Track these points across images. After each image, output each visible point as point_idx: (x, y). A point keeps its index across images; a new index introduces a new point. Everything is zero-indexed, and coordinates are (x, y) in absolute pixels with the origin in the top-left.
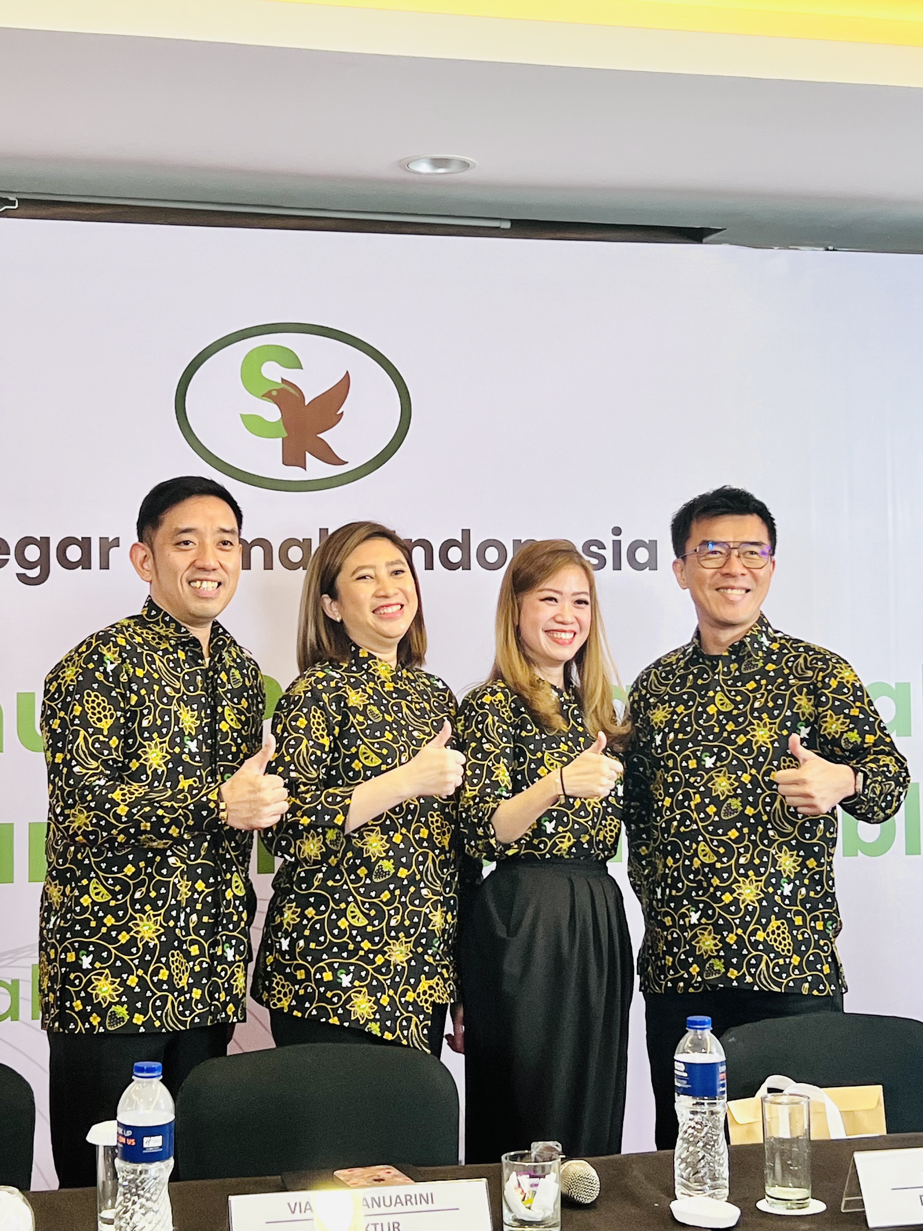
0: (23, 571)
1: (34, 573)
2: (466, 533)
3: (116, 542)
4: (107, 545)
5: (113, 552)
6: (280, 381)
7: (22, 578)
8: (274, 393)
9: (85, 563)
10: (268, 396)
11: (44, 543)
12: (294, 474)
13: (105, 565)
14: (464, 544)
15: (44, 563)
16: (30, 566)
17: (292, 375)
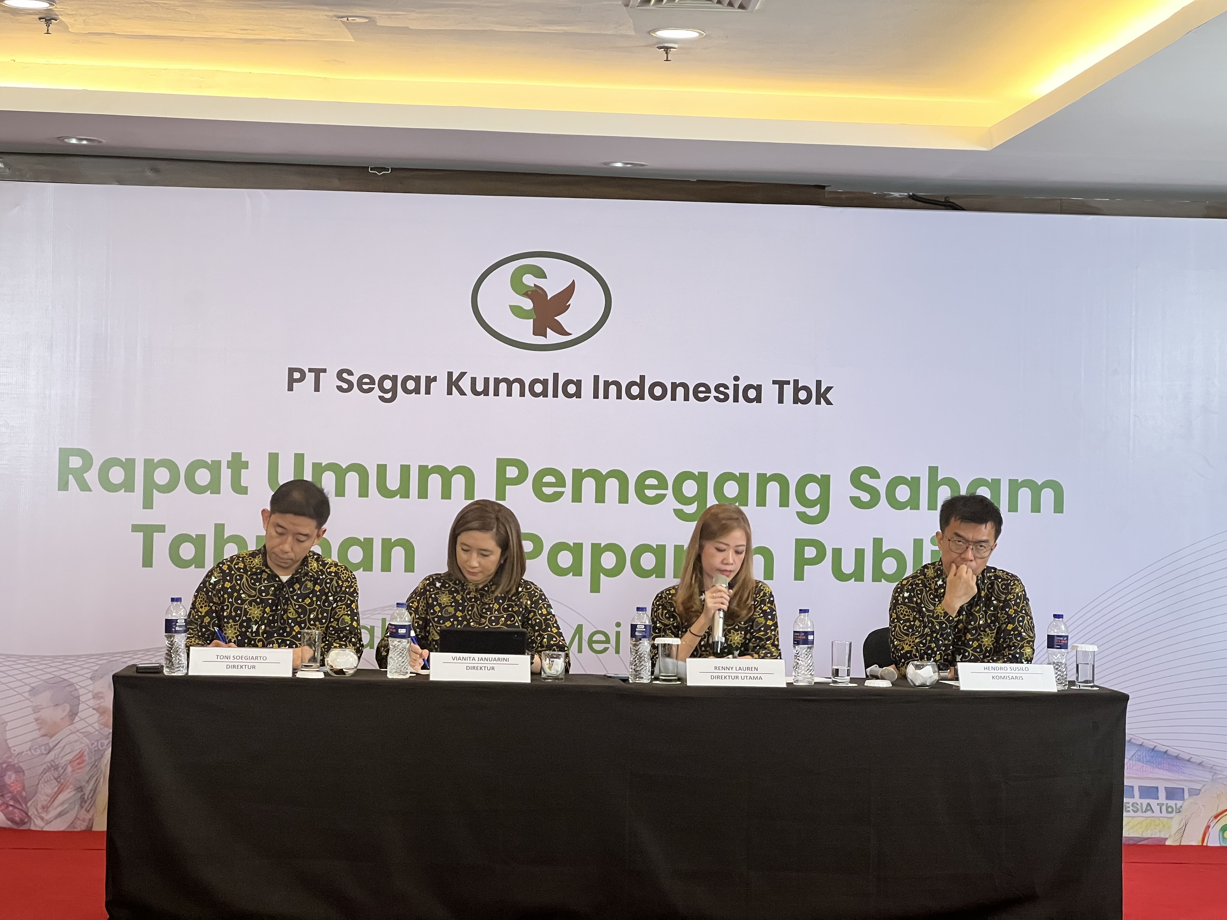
0: (382, 394)
1: (388, 396)
2: (642, 378)
3: (435, 379)
4: (430, 380)
5: (433, 384)
6: (533, 286)
7: (381, 398)
8: (530, 293)
9: (417, 391)
10: (526, 295)
11: (394, 379)
12: (539, 340)
13: (428, 392)
14: (641, 385)
15: (394, 390)
16: (386, 391)
17: (540, 282)
